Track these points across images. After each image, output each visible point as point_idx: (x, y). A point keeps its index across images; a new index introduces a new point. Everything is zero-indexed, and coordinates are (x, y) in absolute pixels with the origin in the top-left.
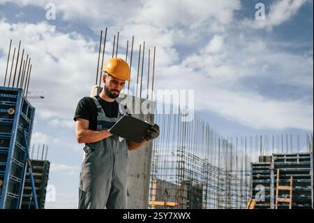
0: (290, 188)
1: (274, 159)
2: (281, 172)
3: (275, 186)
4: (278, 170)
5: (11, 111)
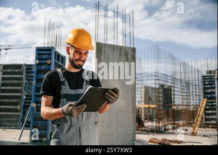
1: (217, 72)
5: (49, 62)
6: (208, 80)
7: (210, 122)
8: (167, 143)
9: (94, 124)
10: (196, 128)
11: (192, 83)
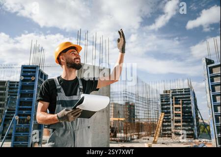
0: (181, 106)
1: (171, 91)
3: (173, 105)
4: (174, 97)
5: (33, 78)
6: (165, 98)
7: (167, 132)
9: (87, 128)
10: (157, 137)
11: (152, 101)
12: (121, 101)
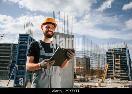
0: (120, 59)
1: (113, 50)
2: (116, 54)
4: (115, 54)
6: (109, 54)
7: (110, 76)
8: (90, 87)
10: (104, 79)
11: (101, 56)
12: (81, 56)
